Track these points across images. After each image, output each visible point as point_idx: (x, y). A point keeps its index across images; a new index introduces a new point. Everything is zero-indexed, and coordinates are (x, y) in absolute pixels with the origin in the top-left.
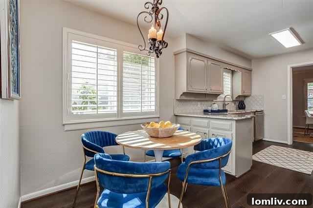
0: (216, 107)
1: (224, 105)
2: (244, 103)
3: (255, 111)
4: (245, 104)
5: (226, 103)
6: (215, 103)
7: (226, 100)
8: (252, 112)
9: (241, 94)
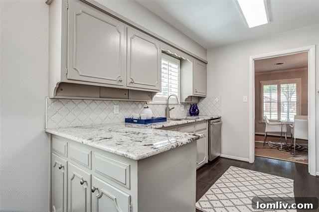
0: (148, 113)
1: (168, 110)
2: (197, 108)
3: (209, 118)
4: (199, 109)
5: (170, 107)
6: (148, 107)
7: (170, 102)
8: (206, 120)
9: (192, 95)
